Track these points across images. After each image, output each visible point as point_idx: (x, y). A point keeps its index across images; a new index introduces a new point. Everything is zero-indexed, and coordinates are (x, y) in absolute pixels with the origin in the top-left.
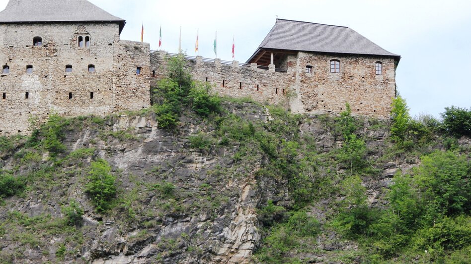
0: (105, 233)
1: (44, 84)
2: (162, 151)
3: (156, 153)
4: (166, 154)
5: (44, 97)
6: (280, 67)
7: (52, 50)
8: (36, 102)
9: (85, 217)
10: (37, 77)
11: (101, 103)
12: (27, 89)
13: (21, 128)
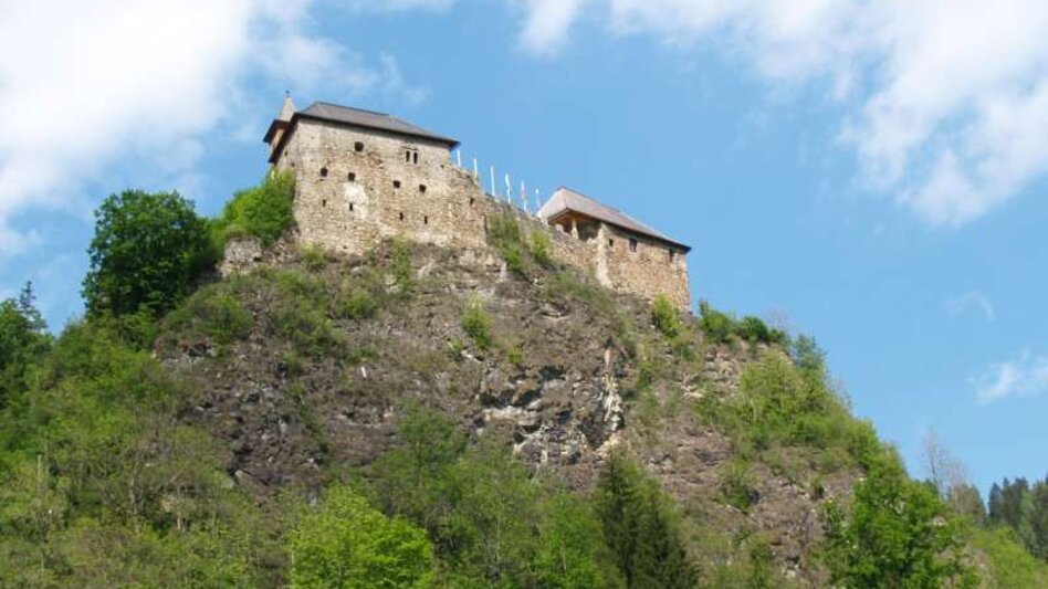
0: (490, 376)
1: (370, 197)
2: (516, 297)
3: (509, 297)
4: (520, 300)
5: (371, 212)
6: (584, 236)
7: (377, 160)
8: (363, 217)
9: (464, 352)
10: (361, 188)
11: (437, 230)
12: (351, 200)
13: (347, 244)
